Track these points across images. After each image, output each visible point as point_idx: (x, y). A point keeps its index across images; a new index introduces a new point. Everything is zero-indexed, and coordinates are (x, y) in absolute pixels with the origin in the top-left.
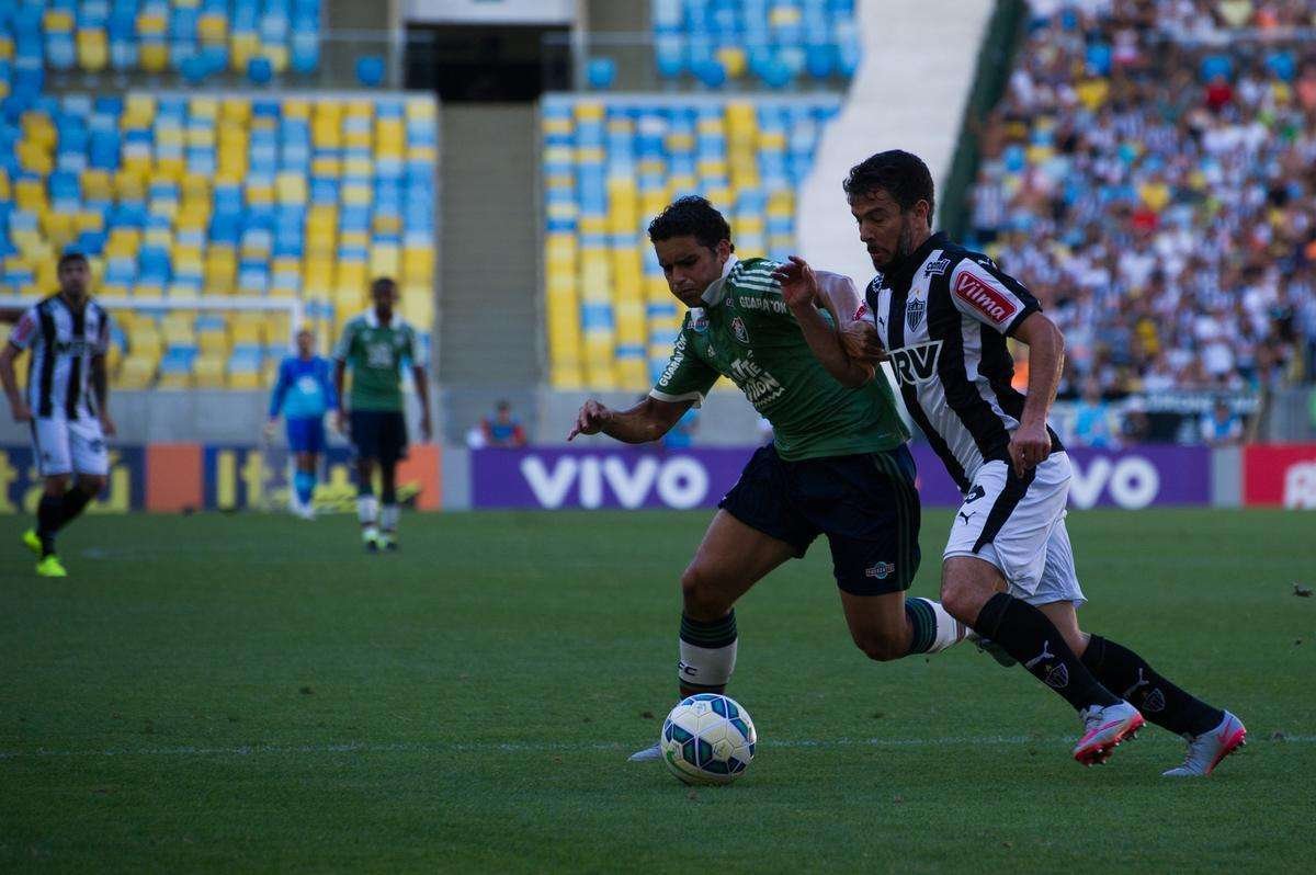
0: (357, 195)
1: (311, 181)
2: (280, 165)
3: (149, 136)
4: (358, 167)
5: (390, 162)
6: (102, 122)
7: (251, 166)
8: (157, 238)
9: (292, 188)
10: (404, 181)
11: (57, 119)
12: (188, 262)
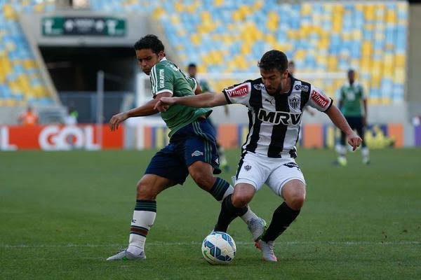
0: (379, 37)
1: (364, 32)
2: (353, 26)
3: (310, 18)
4: (380, 27)
5: (391, 25)
6: (294, 14)
7: (343, 27)
8: (312, 53)
9: (357, 34)
10: (396, 32)
11: (280, 13)
12: (322, 61)
